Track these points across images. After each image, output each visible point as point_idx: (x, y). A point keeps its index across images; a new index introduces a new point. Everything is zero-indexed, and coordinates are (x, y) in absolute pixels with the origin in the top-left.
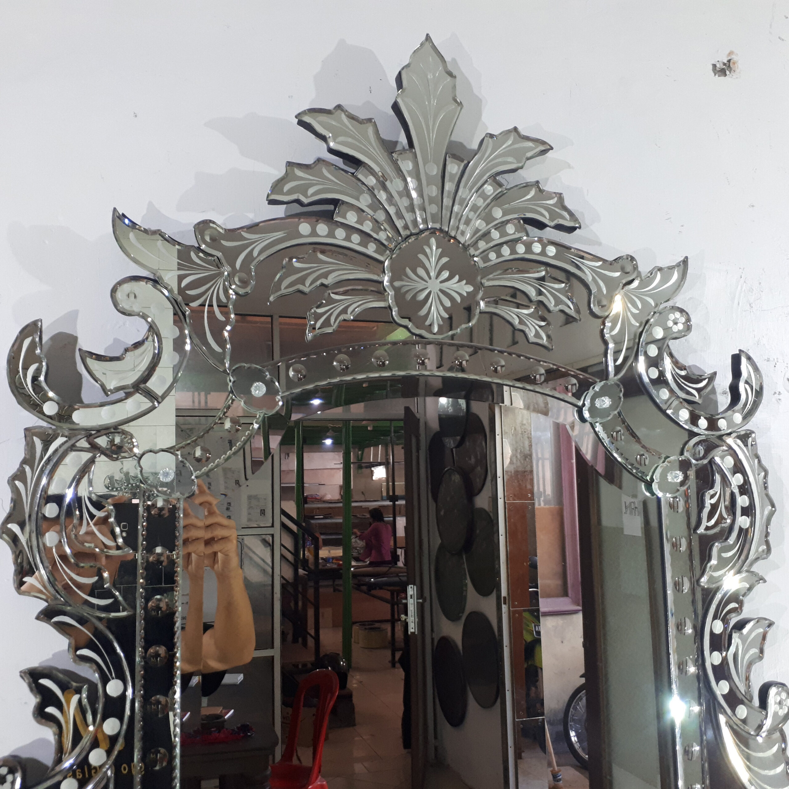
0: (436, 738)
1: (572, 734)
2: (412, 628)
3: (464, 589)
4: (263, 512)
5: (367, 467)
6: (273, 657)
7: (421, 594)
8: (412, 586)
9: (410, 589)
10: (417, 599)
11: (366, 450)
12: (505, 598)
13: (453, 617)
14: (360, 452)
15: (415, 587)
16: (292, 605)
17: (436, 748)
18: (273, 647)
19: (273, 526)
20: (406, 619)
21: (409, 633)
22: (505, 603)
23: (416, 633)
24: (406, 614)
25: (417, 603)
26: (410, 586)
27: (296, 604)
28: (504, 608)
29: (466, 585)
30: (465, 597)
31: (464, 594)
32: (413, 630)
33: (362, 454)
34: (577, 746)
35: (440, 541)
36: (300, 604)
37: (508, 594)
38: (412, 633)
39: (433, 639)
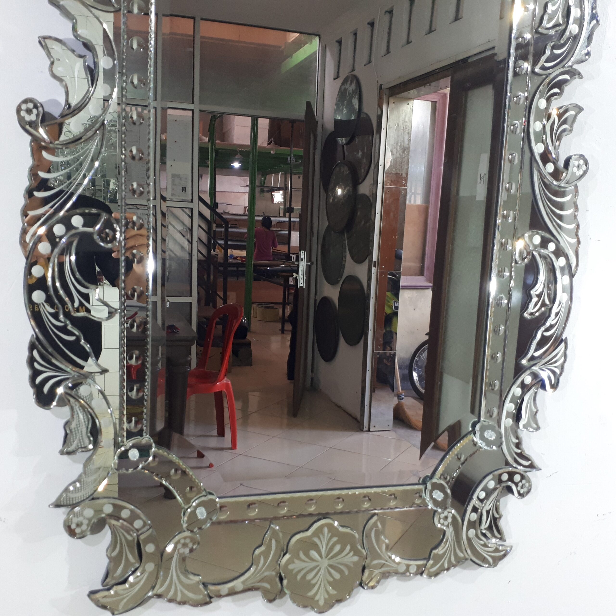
0: (312, 371)
1: (415, 375)
2: (301, 283)
3: (344, 259)
4: (184, 189)
5: (268, 191)
6: (191, 303)
7: (309, 259)
8: (304, 251)
9: (302, 254)
10: (307, 262)
11: (268, 176)
12: (375, 262)
13: (332, 282)
14: (263, 178)
15: (306, 253)
16: (205, 277)
18: (191, 296)
19: (192, 201)
20: (296, 277)
21: (299, 287)
22: (375, 266)
23: (304, 287)
24: (297, 273)
25: (306, 265)
26: (302, 251)
27: (209, 276)
28: (374, 270)
29: (345, 257)
30: (344, 265)
31: (343, 263)
32: (302, 285)
33: (265, 180)
34: (417, 384)
35: (328, 224)
36: (212, 277)
37: (378, 259)
38: (300, 287)
39: (316, 300)
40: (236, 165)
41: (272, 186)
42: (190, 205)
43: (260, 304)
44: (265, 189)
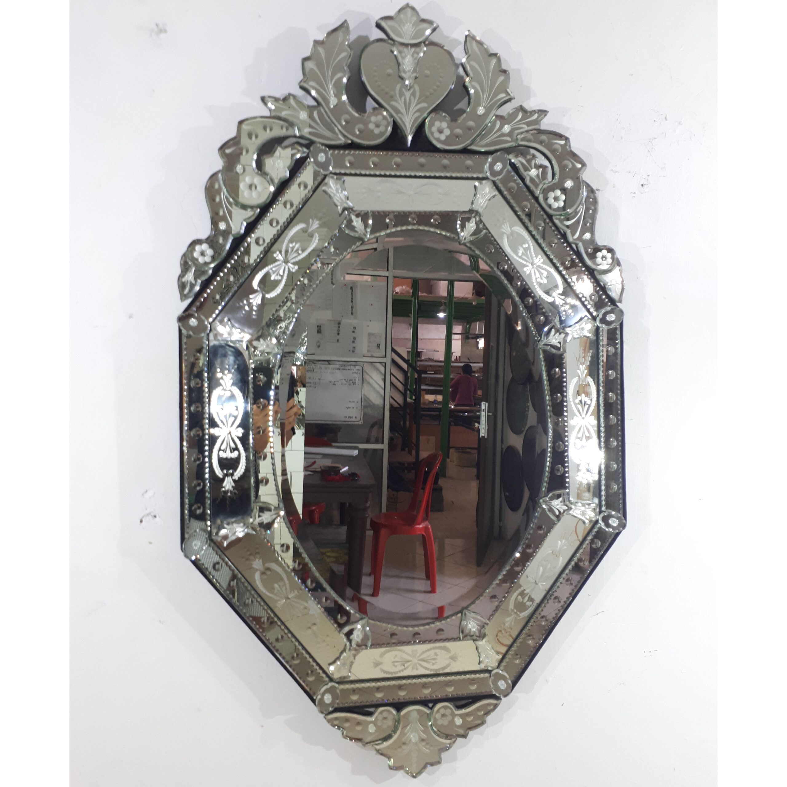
0: (500, 520)
2: (483, 433)
3: (527, 409)
4: (378, 346)
5: (472, 338)
6: (383, 450)
7: (491, 410)
8: (485, 403)
9: (483, 405)
10: (488, 412)
11: (473, 324)
13: (517, 432)
14: (468, 326)
15: (487, 404)
16: (402, 423)
17: (500, 528)
18: (383, 443)
19: (385, 356)
20: (478, 427)
21: (481, 437)
23: (486, 437)
24: (479, 423)
25: (488, 415)
26: (483, 403)
27: (405, 423)
29: (528, 407)
30: (527, 416)
31: (526, 413)
32: (483, 435)
33: (469, 328)
35: (511, 376)
36: (408, 423)
38: (482, 436)
39: (502, 449)
40: (441, 315)
41: (477, 333)
42: (384, 360)
43: (457, 449)
44: (470, 336)
